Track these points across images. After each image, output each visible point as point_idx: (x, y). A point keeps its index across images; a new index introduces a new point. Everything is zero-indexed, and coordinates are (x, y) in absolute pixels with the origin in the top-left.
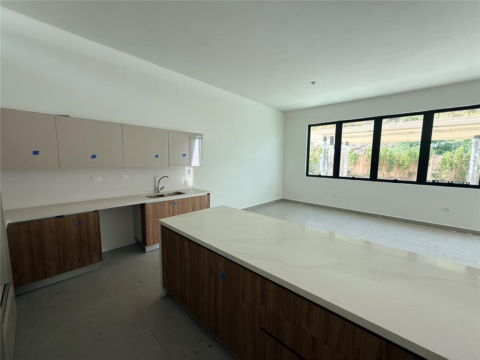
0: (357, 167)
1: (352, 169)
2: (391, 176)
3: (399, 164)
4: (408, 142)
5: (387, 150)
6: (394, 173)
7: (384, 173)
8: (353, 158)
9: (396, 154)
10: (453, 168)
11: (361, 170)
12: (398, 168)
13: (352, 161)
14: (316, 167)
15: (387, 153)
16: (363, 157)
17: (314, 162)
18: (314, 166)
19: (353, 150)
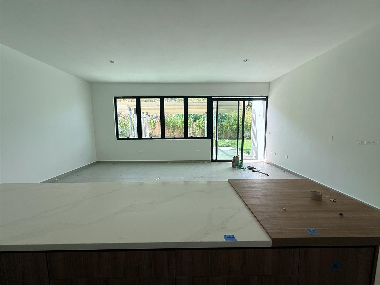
0: (156, 131)
1: (153, 132)
2: (174, 135)
3: (178, 128)
4: (181, 114)
5: (171, 119)
6: (176, 133)
7: (171, 134)
8: (153, 124)
9: (176, 121)
10: (200, 129)
11: (158, 132)
12: (177, 130)
13: (152, 126)
14: (128, 131)
15: (171, 121)
16: (159, 123)
17: (125, 128)
18: (126, 131)
19: (152, 119)
